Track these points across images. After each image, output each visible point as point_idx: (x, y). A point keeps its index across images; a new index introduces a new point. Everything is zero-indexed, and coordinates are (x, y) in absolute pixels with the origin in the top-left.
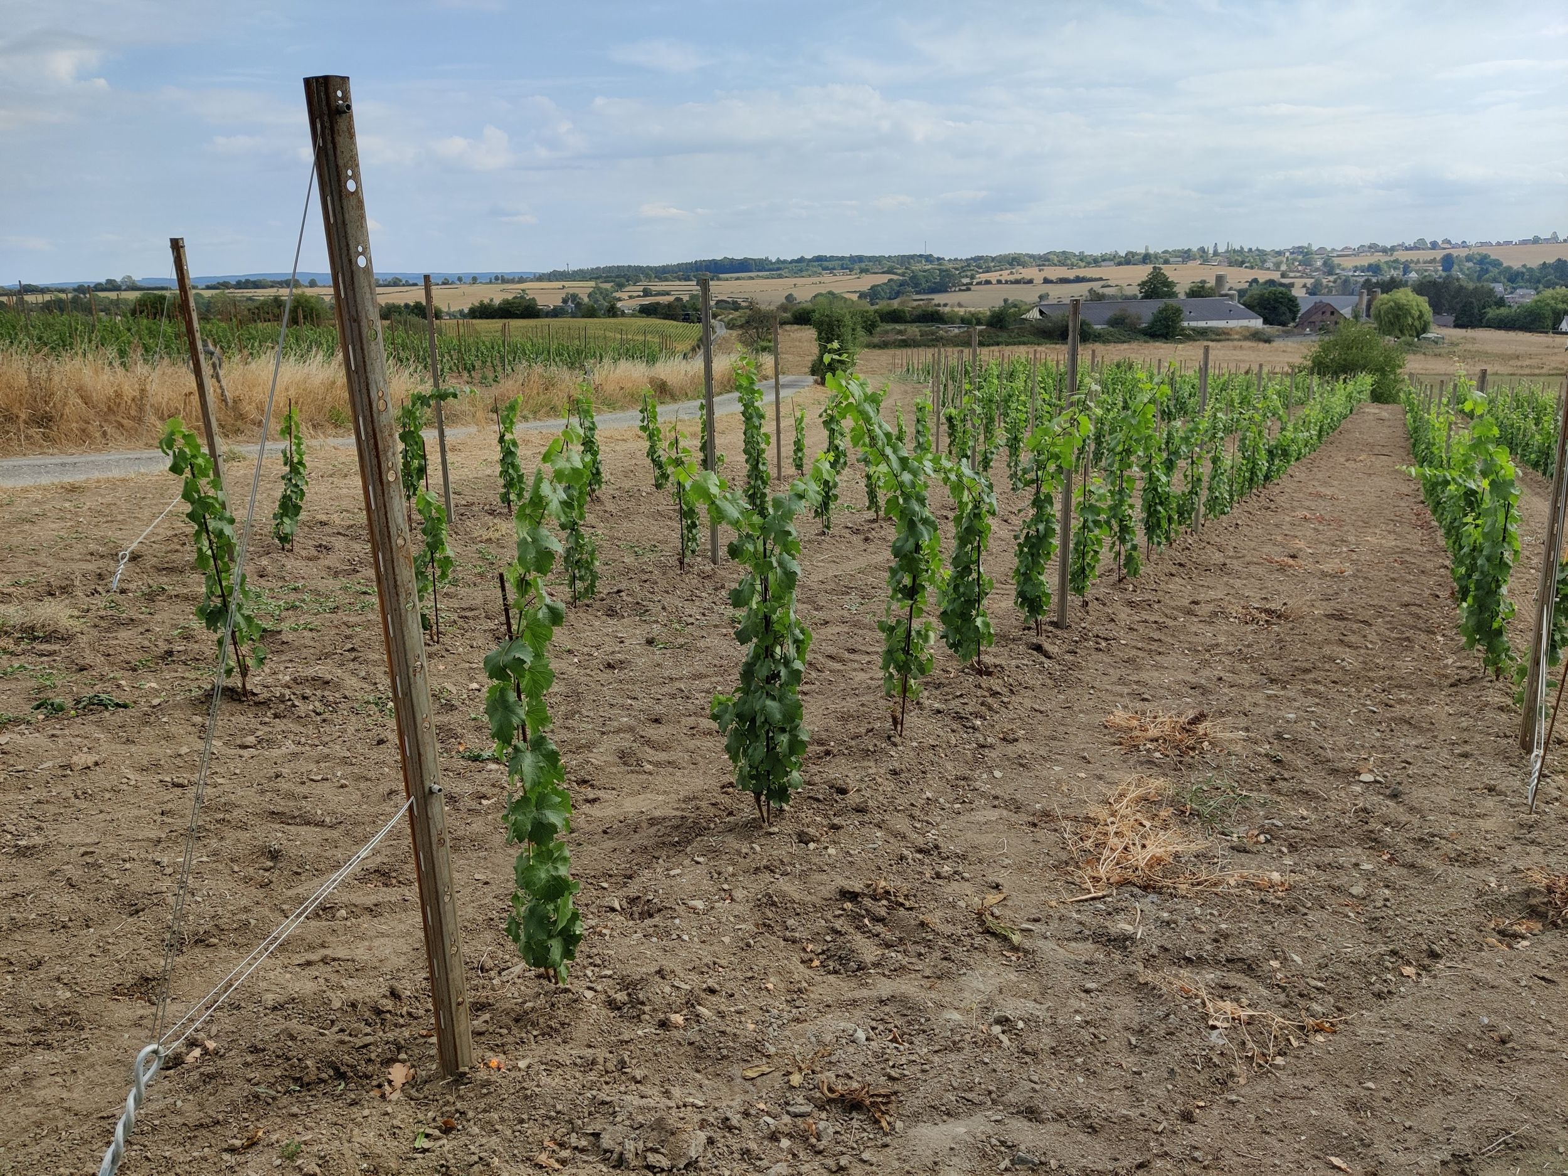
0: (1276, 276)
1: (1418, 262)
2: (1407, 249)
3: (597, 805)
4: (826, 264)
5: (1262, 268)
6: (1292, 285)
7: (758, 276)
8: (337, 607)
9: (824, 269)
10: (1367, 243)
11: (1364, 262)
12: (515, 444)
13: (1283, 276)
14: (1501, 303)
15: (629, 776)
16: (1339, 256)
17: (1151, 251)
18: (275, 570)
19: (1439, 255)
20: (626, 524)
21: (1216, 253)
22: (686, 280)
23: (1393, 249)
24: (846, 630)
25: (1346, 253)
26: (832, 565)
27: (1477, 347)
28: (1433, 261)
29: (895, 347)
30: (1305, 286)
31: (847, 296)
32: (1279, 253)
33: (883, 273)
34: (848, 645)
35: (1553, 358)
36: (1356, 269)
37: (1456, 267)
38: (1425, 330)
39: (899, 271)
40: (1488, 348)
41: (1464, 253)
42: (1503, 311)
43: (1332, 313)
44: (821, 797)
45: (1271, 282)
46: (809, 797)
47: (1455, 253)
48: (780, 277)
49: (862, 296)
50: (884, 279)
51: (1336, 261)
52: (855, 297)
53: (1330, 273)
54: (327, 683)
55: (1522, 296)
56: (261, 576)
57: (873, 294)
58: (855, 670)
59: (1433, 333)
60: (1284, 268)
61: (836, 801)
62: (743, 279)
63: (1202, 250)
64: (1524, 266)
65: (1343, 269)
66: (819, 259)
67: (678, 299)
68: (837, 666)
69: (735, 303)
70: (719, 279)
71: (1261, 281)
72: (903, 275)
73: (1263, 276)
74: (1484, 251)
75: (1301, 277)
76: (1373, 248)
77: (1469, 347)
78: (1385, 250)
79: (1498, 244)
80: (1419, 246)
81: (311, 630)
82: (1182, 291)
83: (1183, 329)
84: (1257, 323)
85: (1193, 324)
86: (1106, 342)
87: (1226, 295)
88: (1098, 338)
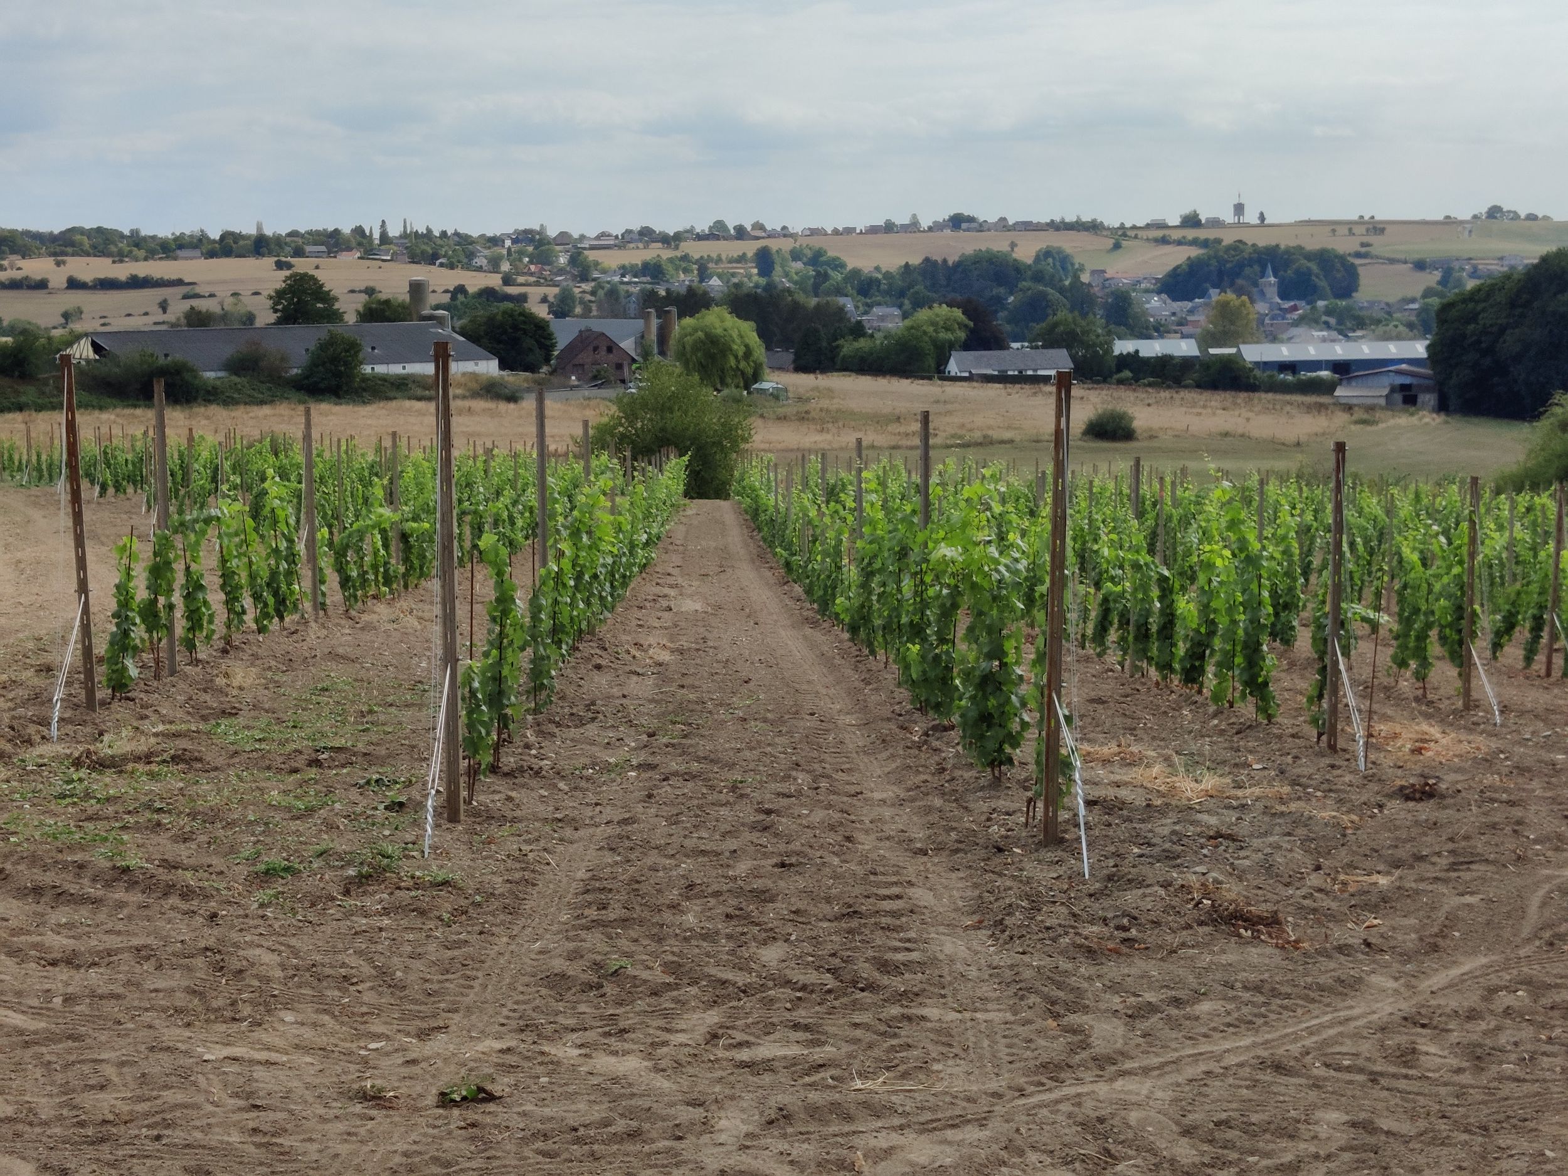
0: (494, 281)
1: (719, 260)
2: (700, 237)
5: (468, 267)
6: (523, 298)
10: (636, 227)
11: (637, 256)
13: (507, 281)
14: (858, 330)
16: (593, 248)
17: (268, 232)
19: (750, 248)
21: (384, 237)
23: (678, 237)
25: (604, 241)
27: (835, 404)
28: (742, 259)
30: (544, 300)
32: (495, 241)
35: (948, 419)
36: (624, 270)
37: (778, 269)
38: (756, 377)
40: (853, 405)
41: (786, 245)
42: (863, 343)
43: (610, 350)
45: (488, 294)
47: (774, 245)
51: (592, 256)
53: (584, 277)
55: (882, 318)
59: (771, 382)
60: (505, 267)
63: (359, 231)
64: (877, 269)
65: (604, 272)
71: (471, 290)
73: (475, 282)
74: (816, 242)
75: (537, 284)
76: (646, 235)
77: (825, 403)
78: (666, 240)
79: (836, 232)
80: (717, 232)
82: (350, 307)
83: (365, 379)
84: (489, 367)
85: (381, 369)
86: (228, 402)
87: (430, 318)
88: (212, 395)
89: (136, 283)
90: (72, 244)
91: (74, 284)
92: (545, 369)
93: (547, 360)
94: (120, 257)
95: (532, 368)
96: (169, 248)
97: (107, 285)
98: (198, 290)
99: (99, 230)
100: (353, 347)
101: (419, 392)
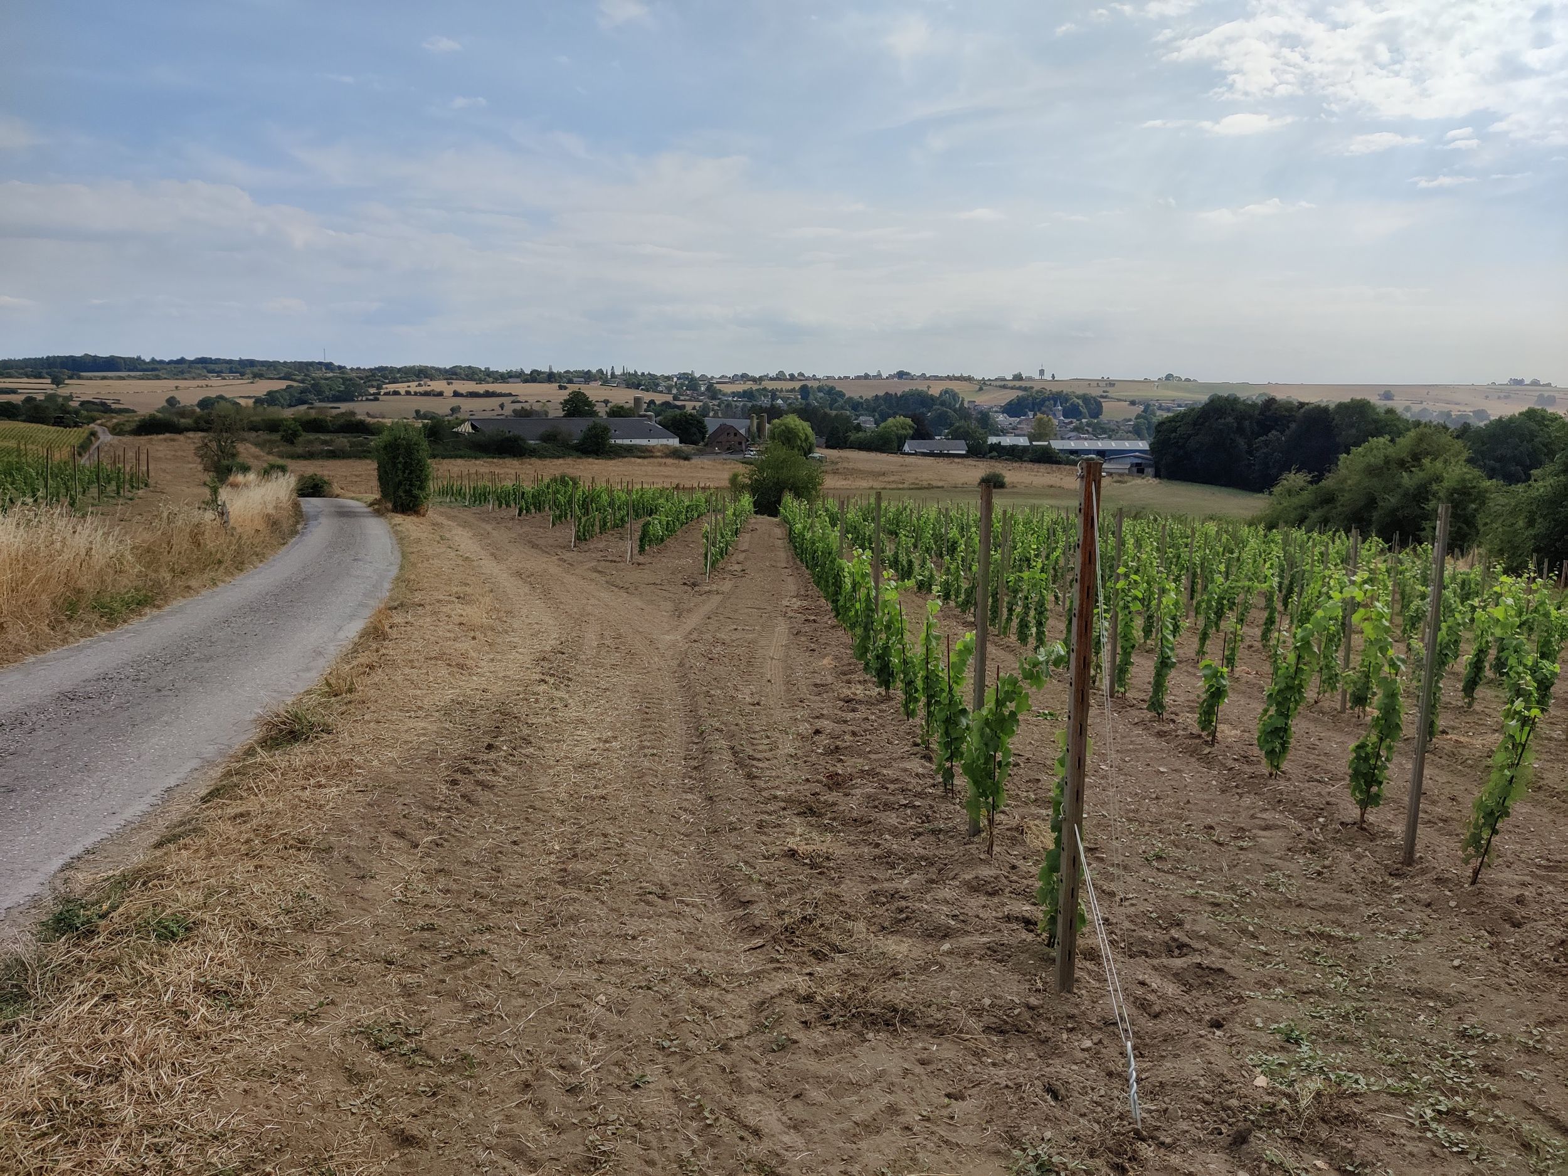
0: (669, 398)
1: (782, 390)
2: (772, 379)
4: (212, 366)
5: (655, 391)
6: (684, 406)
7: (129, 376)
9: (209, 372)
10: (740, 373)
11: (740, 387)
13: (675, 398)
16: (718, 383)
17: (555, 371)
19: (797, 385)
21: (613, 374)
23: (761, 379)
25: (724, 380)
28: (793, 390)
30: (694, 408)
31: (238, 401)
32: (669, 378)
33: (280, 379)
36: (734, 394)
37: (811, 396)
38: (810, 450)
39: (298, 378)
41: (815, 384)
43: (735, 435)
45: (666, 404)
47: (809, 384)
48: (158, 378)
50: (282, 385)
51: (718, 386)
52: (251, 402)
53: (714, 398)
55: (864, 422)
57: (272, 398)
59: (818, 453)
60: (674, 391)
62: (111, 378)
63: (600, 371)
64: (861, 397)
65: (724, 395)
66: (203, 361)
69: (103, 404)
71: (657, 403)
72: (302, 381)
73: (659, 399)
74: (831, 383)
75: (690, 400)
76: (745, 377)
78: (754, 380)
79: (840, 378)
80: (780, 377)
82: (602, 410)
83: (611, 446)
84: (675, 442)
85: (619, 441)
86: (541, 457)
87: (644, 416)
88: (533, 453)
89: (488, 394)
90: (456, 374)
91: (456, 394)
92: (702, 443)
93: (703, 438)
94: (480, 381)
95: (695, 443)
96: (504, 378)
97: (473, 395)
98: (519, 399)
99: (470, 367)
100: (606, 430)
101: (639, 454)
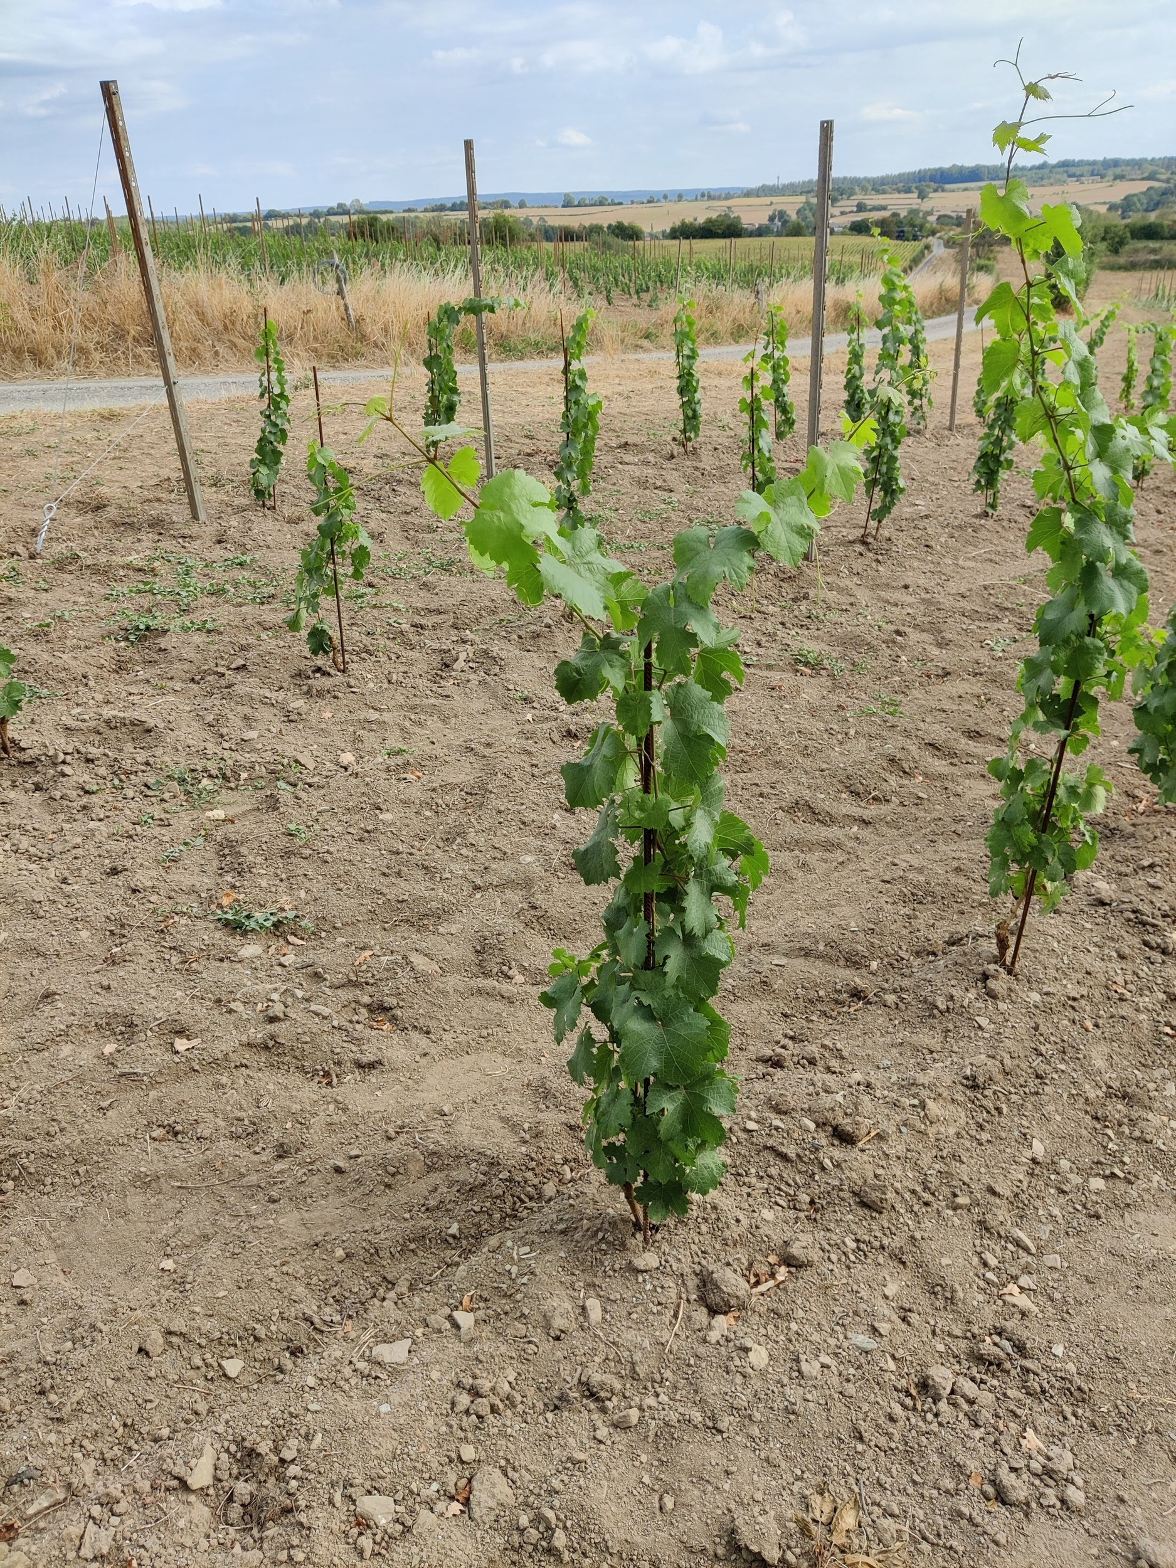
3: (373, 1077)
4: (1072, 170)
8: (273, 596)
9: (1070, 176)
12: (582, 375)
15: (473, 999)
18: (237, 535)
20: (717, 488)
22: (906, 192)
24: (977, 689)
26: (989, 566)
29: (1145, 269)
31: (1092, 208)
33: (1143, 179)
34: (971, 724)
39: (1163, 177)
44: (791, 1151)
46: (766, 1148)
49: (1112, 207)
50: (1143, 186)
52: (1103, 209)
54: (149, 731)
56: (219, 542)
57: (1127, 205)
58: (969, 776)
61: (823, 1169)
62: (972, 189)
66: (1065, 164)
67: (895, 215)
68: (940, 766)
69: (958, 217)
70: (943, 190)
72: (1167, 181)
81: (209, 631)
